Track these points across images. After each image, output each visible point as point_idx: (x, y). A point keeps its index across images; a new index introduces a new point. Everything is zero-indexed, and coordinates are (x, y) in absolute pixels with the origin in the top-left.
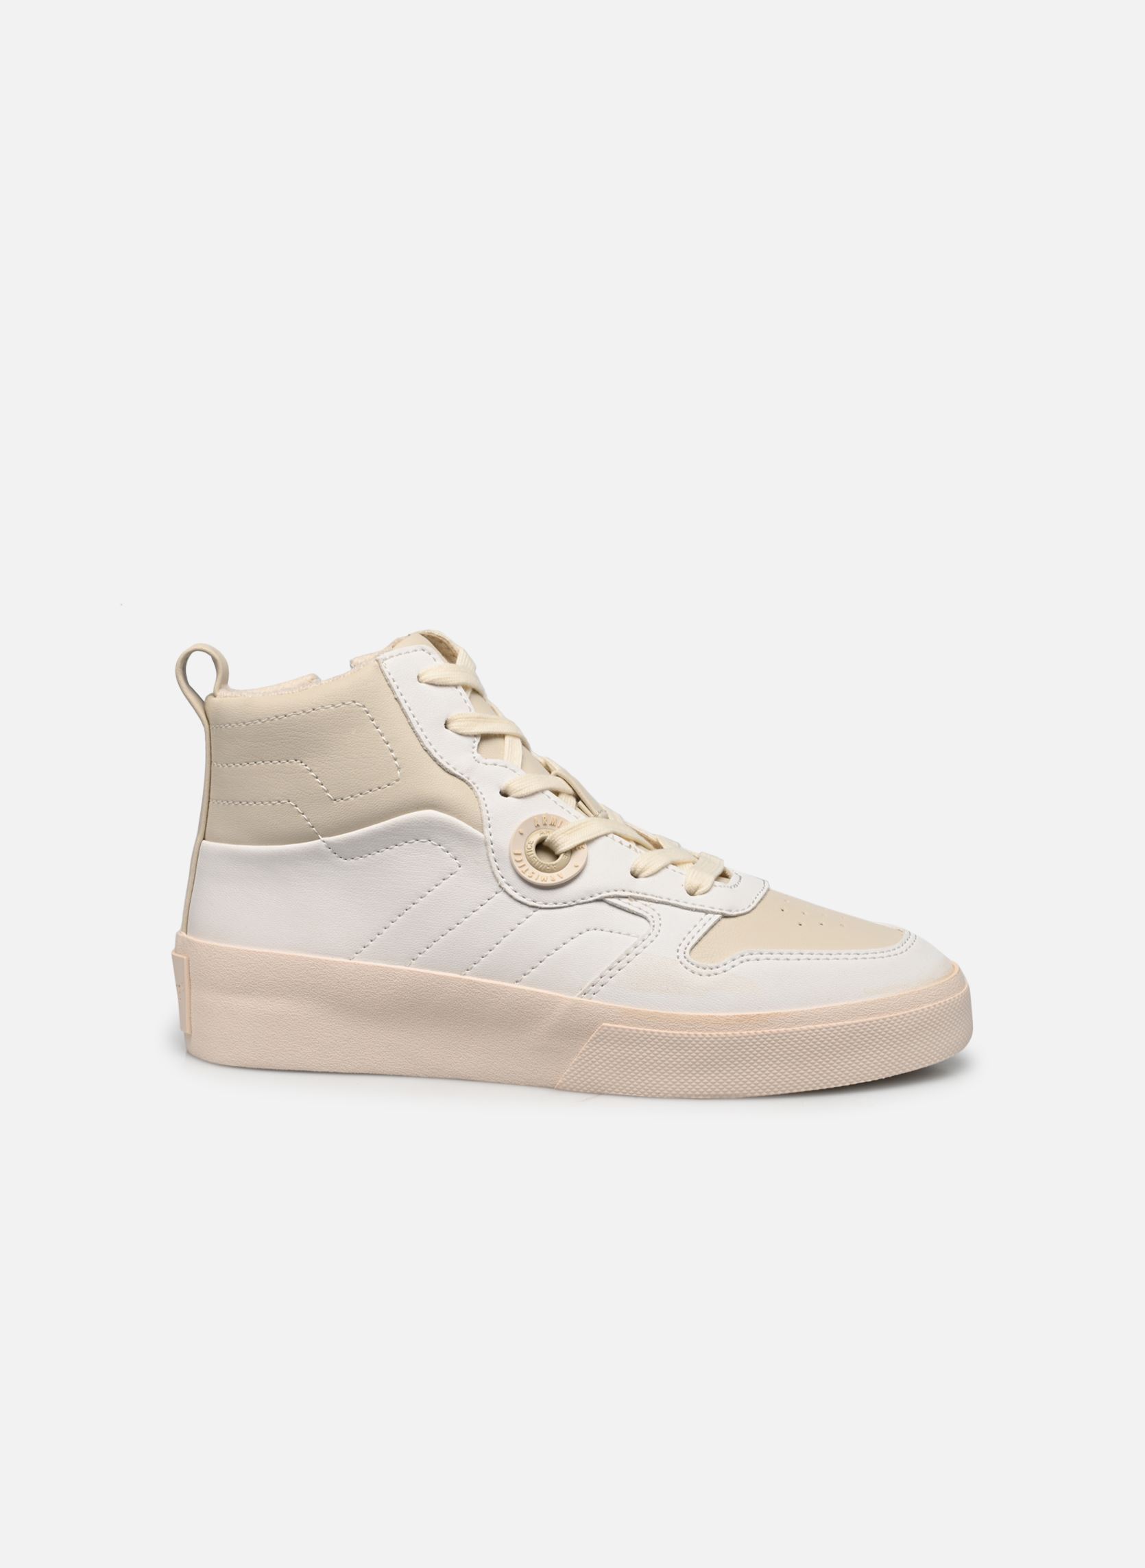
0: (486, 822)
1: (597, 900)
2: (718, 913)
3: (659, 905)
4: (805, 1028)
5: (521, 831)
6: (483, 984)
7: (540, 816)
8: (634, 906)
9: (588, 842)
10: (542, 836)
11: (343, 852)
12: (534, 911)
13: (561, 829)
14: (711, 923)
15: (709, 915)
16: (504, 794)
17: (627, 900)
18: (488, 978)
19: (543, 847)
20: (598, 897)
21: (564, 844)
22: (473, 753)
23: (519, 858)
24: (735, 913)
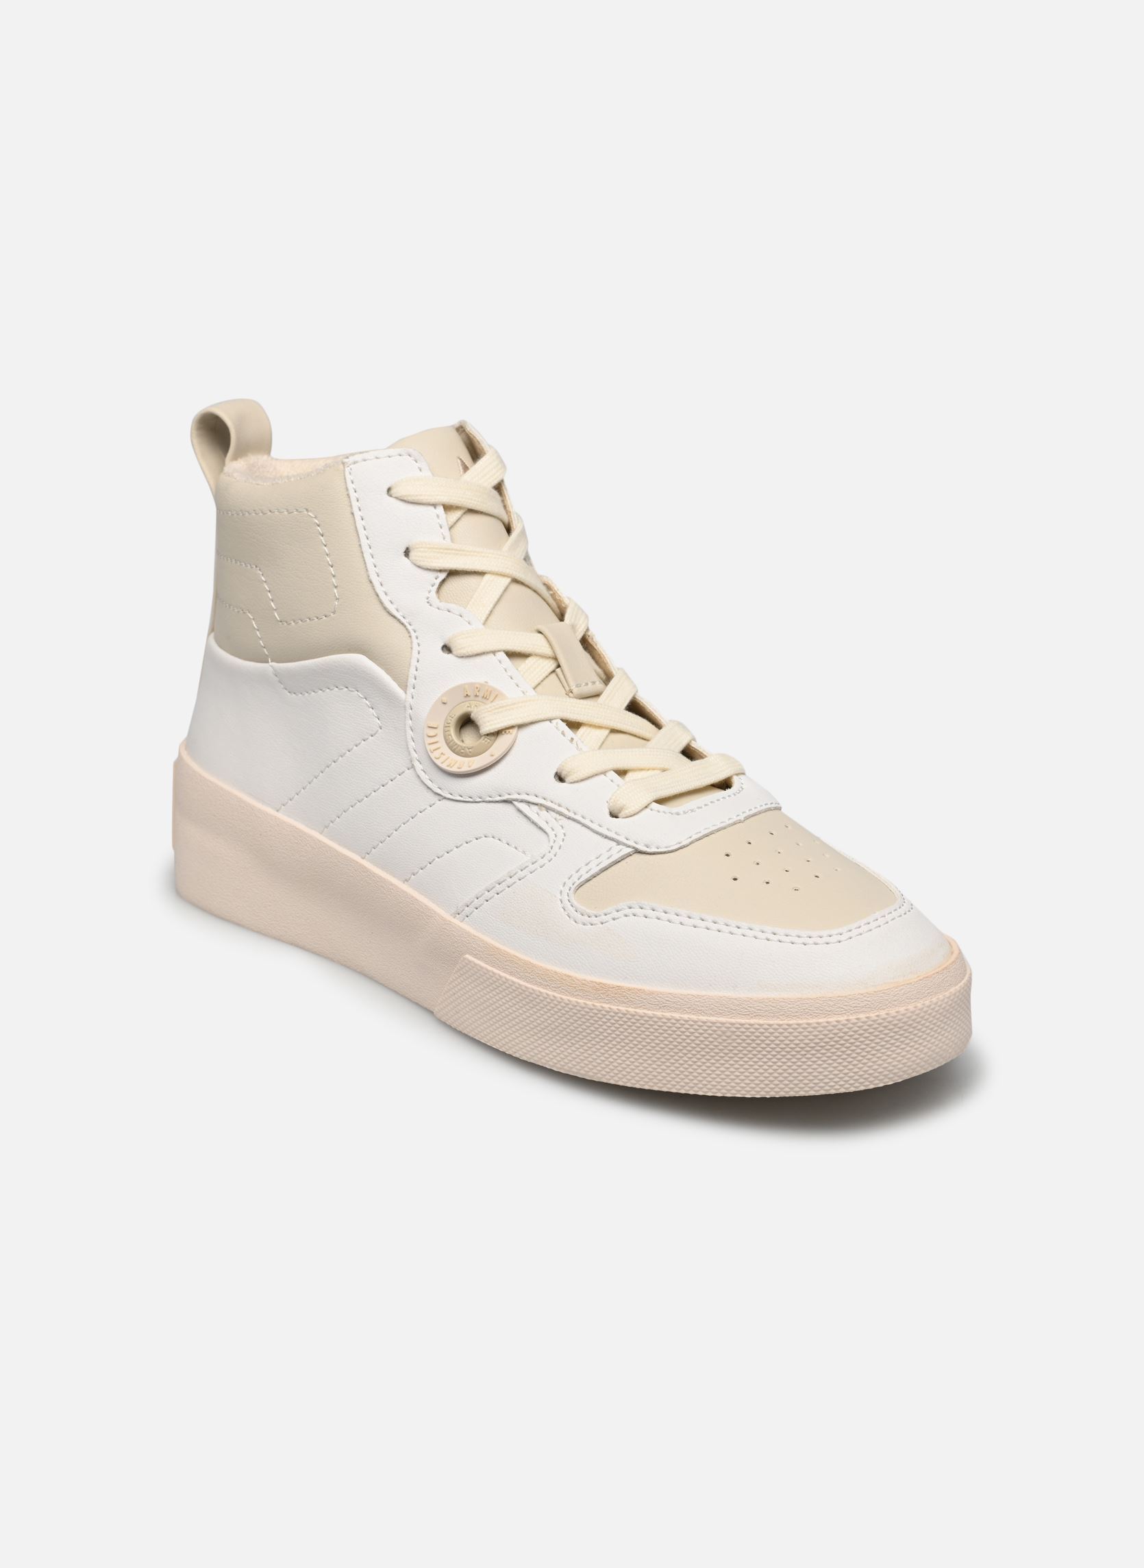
0: (411, 681)
1: (505, 801)
2: (629, 847)
3: (570, 821)
4: (668, 1015)
5: (445, 700)
6: (374, 875)
7: (471, 684)
8: (541, 817)
9: (520, 726)
10: (469, 709)
11: (291, 684)
12: (440, 800)
13: (493, 704)
14: (616, 857)
15: (621, 847)
16: (447, 648)
17: (535, 808)
18: (383, 868)
19: (466, 722)
20: (506, 797)
21: (488, 723)
22: (430, 592)
23: (432, 732)
24: (653, 850)
